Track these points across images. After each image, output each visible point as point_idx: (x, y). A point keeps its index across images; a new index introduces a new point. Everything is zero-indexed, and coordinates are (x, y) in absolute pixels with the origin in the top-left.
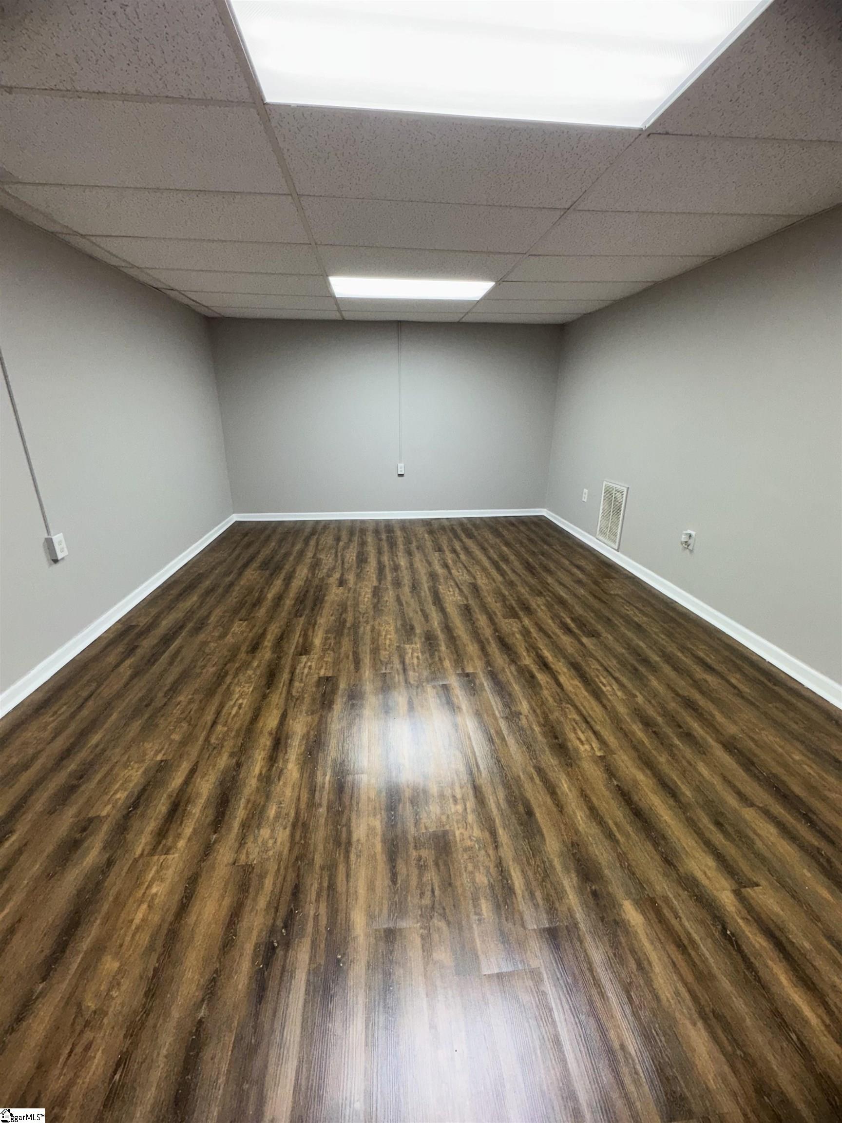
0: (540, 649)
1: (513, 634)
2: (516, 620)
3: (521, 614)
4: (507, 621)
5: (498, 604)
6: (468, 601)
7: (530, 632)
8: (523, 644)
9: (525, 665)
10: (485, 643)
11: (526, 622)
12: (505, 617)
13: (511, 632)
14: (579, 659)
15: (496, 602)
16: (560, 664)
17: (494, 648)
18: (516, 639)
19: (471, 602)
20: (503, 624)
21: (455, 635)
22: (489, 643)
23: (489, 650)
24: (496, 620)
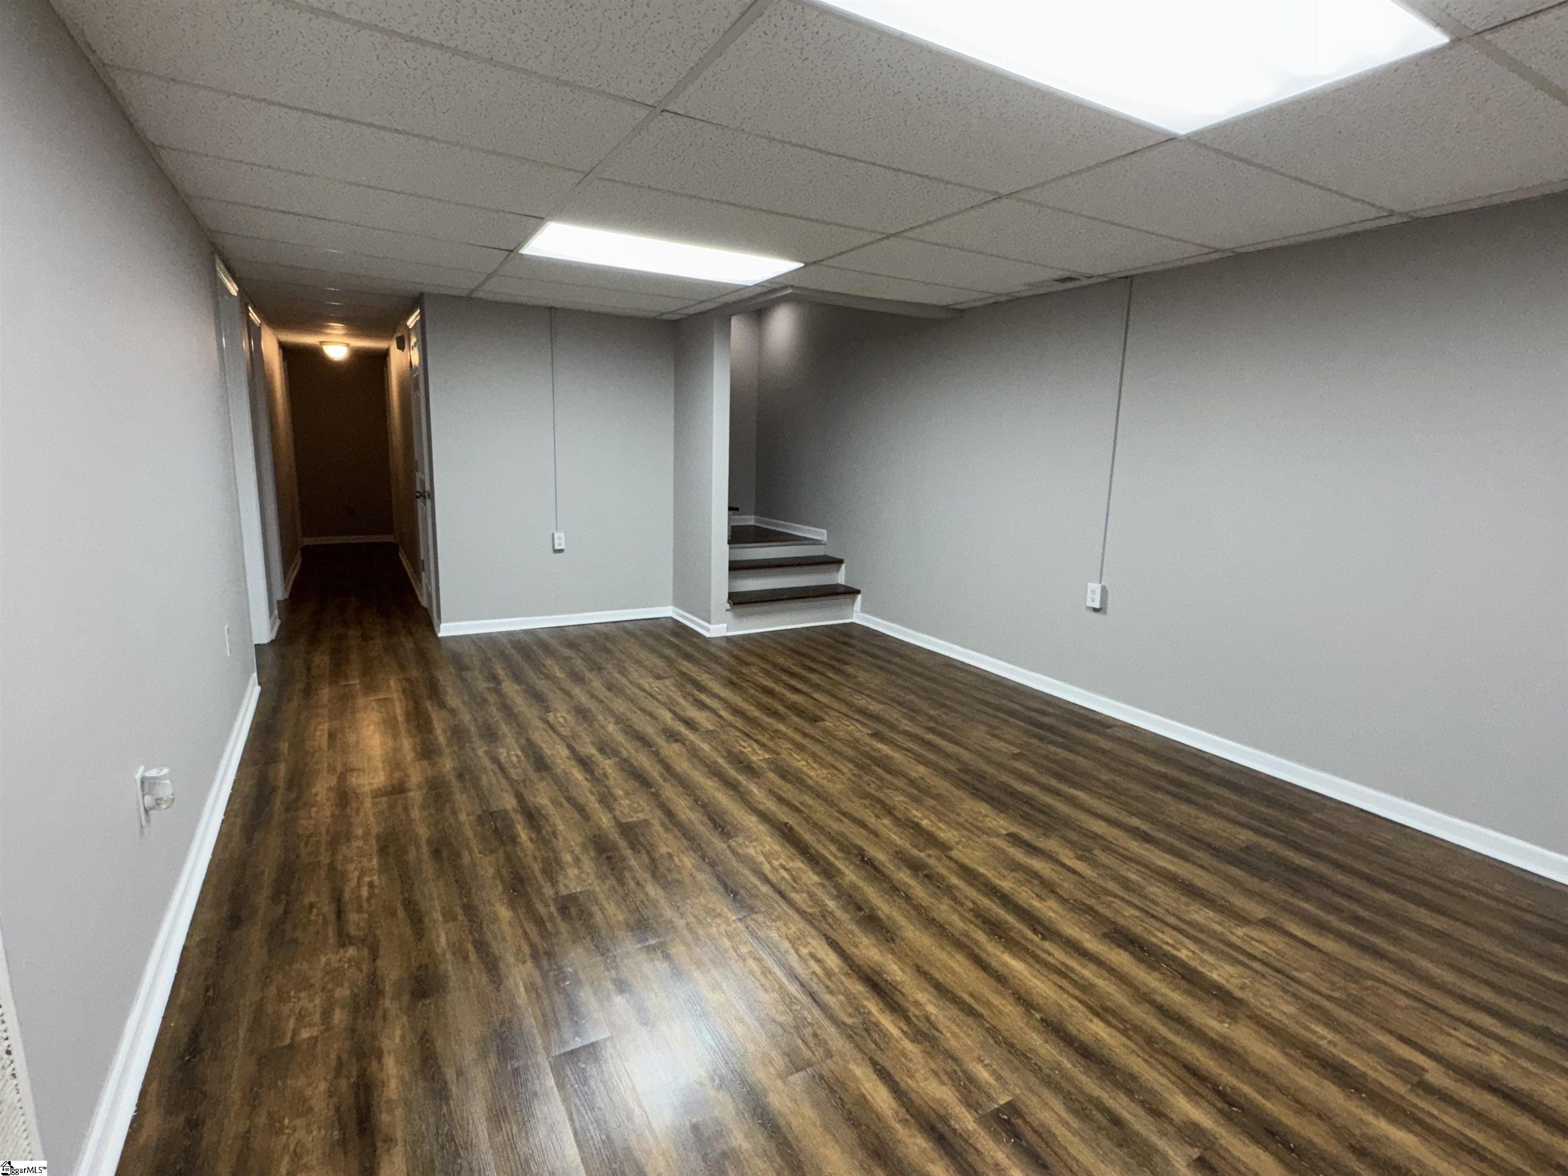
0: (587, 779)
1: (627, 794)
2: (624, 821)
3: (614, 835)
4: (641, 816)
5: (664, 850)
6: (729, 847)
7: (601, 801)
8: (611, 782)
9: (609, 758)
10: (666, 775)
11: (605, 820)
12: (646, 823)
13: (632, 797)
14: (534, 776)
15: (670, 856)
16: (563, 767)
17: (653, 770)
18: (622, 789)
19: (720, 845)
20: (647, 809)
21: (716, 779)
22: (662, 775)
23: (658, 767)
24: (659, 813)
